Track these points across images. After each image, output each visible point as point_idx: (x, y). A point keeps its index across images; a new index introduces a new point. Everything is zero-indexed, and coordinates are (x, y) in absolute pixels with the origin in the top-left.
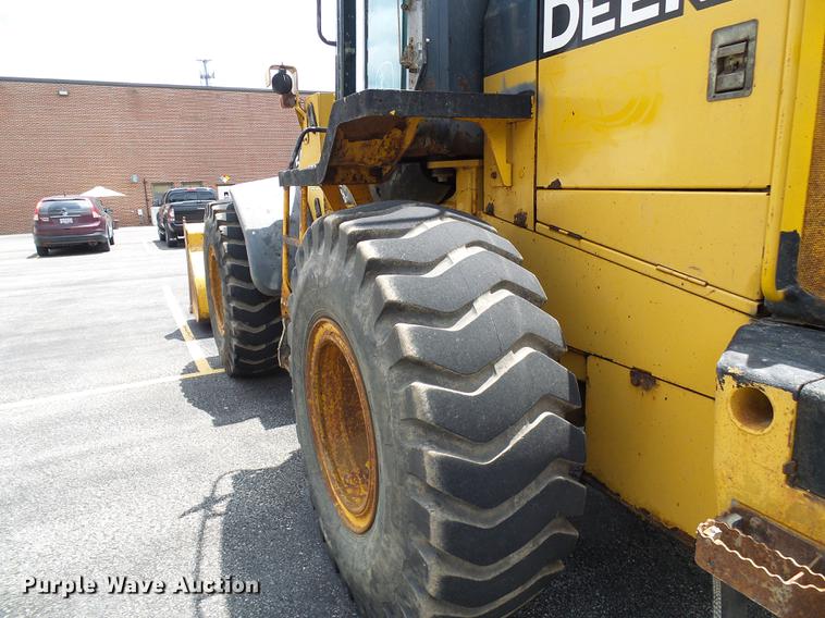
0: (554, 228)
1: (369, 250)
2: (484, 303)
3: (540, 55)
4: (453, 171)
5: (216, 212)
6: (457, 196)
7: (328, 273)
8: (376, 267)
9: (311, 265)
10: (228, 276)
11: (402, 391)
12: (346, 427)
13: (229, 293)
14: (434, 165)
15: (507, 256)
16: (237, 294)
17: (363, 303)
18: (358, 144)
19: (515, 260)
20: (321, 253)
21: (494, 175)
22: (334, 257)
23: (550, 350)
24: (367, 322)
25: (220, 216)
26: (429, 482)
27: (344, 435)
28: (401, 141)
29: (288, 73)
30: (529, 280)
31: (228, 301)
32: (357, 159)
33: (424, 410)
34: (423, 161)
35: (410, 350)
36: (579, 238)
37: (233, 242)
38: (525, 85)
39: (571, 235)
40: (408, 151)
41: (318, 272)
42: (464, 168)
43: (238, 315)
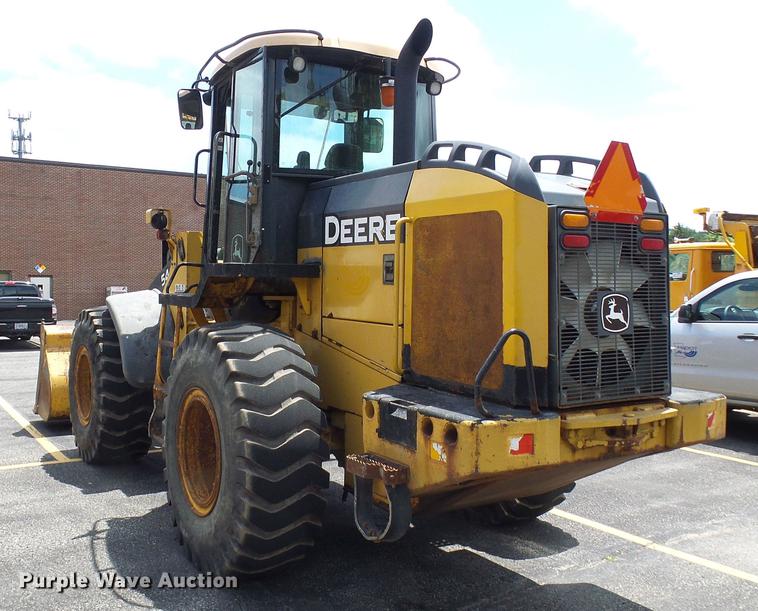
0: (330, 340)
1: (223, 346)
2: (279, 375)
3: (324, 245)
4: (279, 302)
5: (93, 318)
6: (281, 318)
7: (200, 359)
8: (226, 355)
9: (188, 356)
10: (101, 372)
11: (236, 415)
12: (201, 464)
13: (101, 385)
14: (266, 298)
15: (297, 353)
16: (108, 387)
17: (219, 375)
18: (219, 285)
19: (301, 356)
20: (195, 349)
21: (301, 307)
22: (203, 351)
23: (312, 399)
24: (220, 384)
25: (96, 322)
26: (246, 456)
27: (199, 469)
28: (246, 284)
29: (166, 214)
30: (307, 366)
31: (99, 392)
32: (219, 293)
33: (246, 422)
34: (260, 295)
35: (241, 394)
36: (341, 345)
37: (107, 343)
38: (316, 258)
39: (337, 344)
40: (250, 289)
41: (193, 359)
42: (286, 301)
43: (107, 405)
